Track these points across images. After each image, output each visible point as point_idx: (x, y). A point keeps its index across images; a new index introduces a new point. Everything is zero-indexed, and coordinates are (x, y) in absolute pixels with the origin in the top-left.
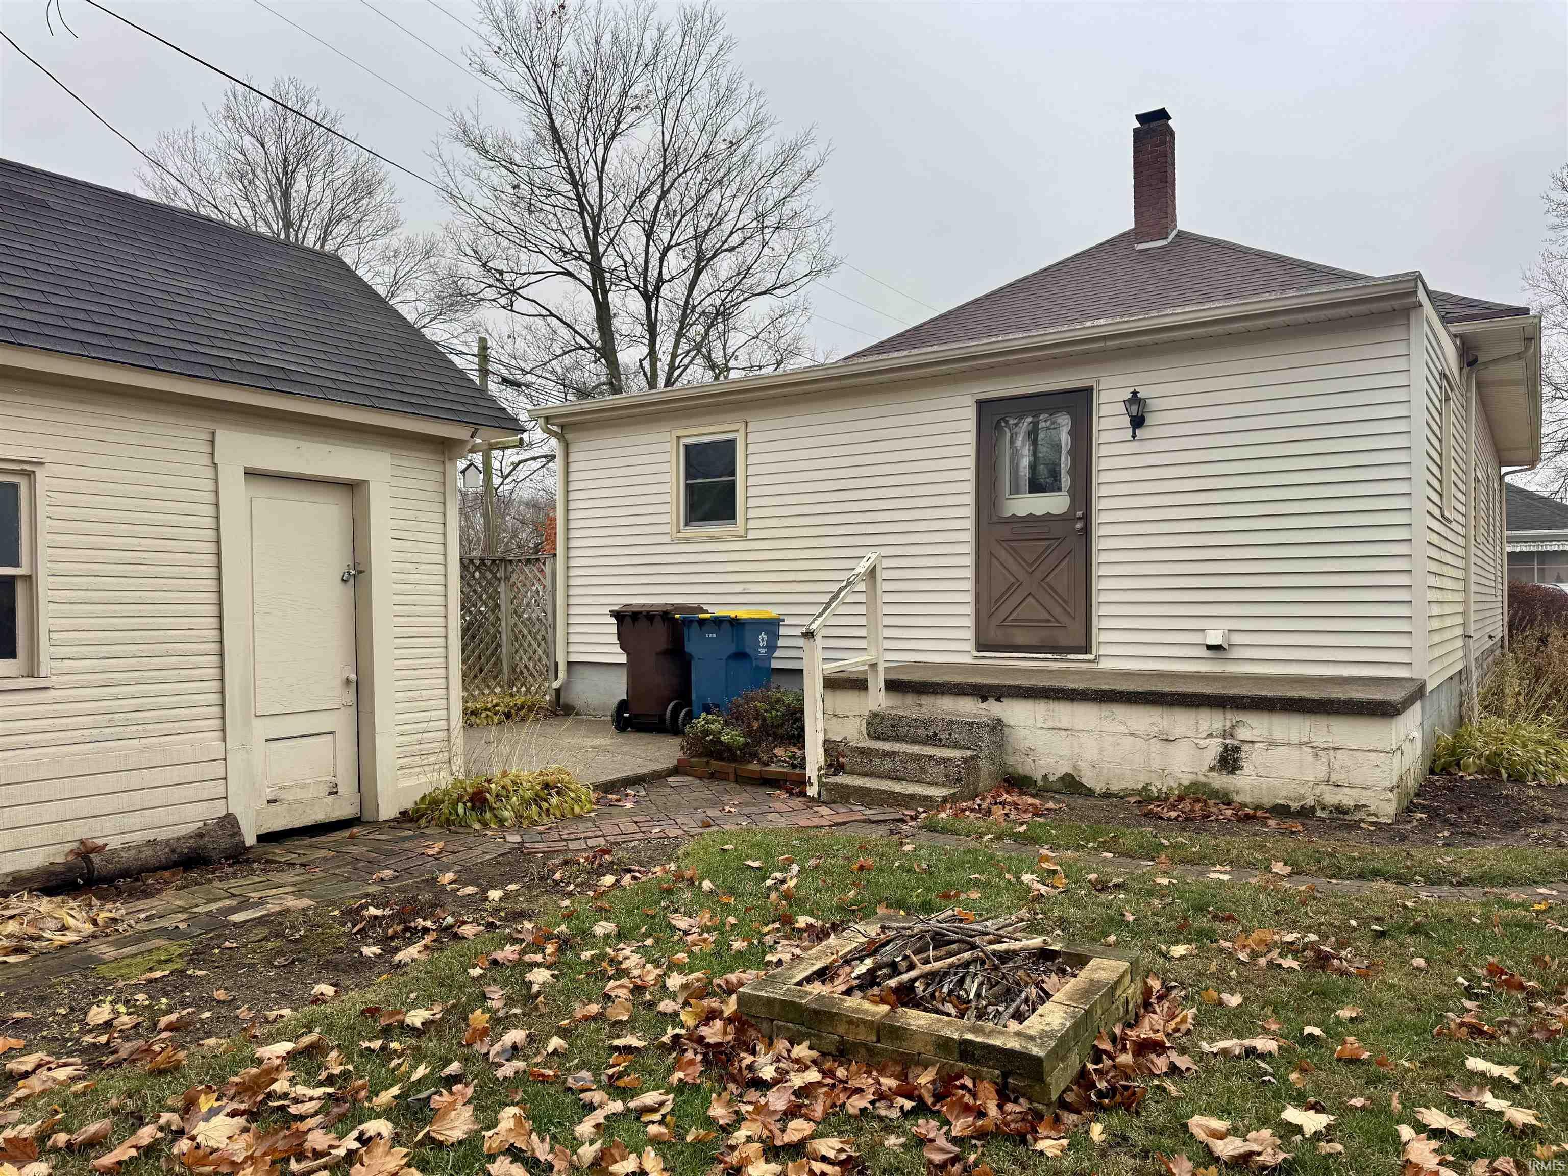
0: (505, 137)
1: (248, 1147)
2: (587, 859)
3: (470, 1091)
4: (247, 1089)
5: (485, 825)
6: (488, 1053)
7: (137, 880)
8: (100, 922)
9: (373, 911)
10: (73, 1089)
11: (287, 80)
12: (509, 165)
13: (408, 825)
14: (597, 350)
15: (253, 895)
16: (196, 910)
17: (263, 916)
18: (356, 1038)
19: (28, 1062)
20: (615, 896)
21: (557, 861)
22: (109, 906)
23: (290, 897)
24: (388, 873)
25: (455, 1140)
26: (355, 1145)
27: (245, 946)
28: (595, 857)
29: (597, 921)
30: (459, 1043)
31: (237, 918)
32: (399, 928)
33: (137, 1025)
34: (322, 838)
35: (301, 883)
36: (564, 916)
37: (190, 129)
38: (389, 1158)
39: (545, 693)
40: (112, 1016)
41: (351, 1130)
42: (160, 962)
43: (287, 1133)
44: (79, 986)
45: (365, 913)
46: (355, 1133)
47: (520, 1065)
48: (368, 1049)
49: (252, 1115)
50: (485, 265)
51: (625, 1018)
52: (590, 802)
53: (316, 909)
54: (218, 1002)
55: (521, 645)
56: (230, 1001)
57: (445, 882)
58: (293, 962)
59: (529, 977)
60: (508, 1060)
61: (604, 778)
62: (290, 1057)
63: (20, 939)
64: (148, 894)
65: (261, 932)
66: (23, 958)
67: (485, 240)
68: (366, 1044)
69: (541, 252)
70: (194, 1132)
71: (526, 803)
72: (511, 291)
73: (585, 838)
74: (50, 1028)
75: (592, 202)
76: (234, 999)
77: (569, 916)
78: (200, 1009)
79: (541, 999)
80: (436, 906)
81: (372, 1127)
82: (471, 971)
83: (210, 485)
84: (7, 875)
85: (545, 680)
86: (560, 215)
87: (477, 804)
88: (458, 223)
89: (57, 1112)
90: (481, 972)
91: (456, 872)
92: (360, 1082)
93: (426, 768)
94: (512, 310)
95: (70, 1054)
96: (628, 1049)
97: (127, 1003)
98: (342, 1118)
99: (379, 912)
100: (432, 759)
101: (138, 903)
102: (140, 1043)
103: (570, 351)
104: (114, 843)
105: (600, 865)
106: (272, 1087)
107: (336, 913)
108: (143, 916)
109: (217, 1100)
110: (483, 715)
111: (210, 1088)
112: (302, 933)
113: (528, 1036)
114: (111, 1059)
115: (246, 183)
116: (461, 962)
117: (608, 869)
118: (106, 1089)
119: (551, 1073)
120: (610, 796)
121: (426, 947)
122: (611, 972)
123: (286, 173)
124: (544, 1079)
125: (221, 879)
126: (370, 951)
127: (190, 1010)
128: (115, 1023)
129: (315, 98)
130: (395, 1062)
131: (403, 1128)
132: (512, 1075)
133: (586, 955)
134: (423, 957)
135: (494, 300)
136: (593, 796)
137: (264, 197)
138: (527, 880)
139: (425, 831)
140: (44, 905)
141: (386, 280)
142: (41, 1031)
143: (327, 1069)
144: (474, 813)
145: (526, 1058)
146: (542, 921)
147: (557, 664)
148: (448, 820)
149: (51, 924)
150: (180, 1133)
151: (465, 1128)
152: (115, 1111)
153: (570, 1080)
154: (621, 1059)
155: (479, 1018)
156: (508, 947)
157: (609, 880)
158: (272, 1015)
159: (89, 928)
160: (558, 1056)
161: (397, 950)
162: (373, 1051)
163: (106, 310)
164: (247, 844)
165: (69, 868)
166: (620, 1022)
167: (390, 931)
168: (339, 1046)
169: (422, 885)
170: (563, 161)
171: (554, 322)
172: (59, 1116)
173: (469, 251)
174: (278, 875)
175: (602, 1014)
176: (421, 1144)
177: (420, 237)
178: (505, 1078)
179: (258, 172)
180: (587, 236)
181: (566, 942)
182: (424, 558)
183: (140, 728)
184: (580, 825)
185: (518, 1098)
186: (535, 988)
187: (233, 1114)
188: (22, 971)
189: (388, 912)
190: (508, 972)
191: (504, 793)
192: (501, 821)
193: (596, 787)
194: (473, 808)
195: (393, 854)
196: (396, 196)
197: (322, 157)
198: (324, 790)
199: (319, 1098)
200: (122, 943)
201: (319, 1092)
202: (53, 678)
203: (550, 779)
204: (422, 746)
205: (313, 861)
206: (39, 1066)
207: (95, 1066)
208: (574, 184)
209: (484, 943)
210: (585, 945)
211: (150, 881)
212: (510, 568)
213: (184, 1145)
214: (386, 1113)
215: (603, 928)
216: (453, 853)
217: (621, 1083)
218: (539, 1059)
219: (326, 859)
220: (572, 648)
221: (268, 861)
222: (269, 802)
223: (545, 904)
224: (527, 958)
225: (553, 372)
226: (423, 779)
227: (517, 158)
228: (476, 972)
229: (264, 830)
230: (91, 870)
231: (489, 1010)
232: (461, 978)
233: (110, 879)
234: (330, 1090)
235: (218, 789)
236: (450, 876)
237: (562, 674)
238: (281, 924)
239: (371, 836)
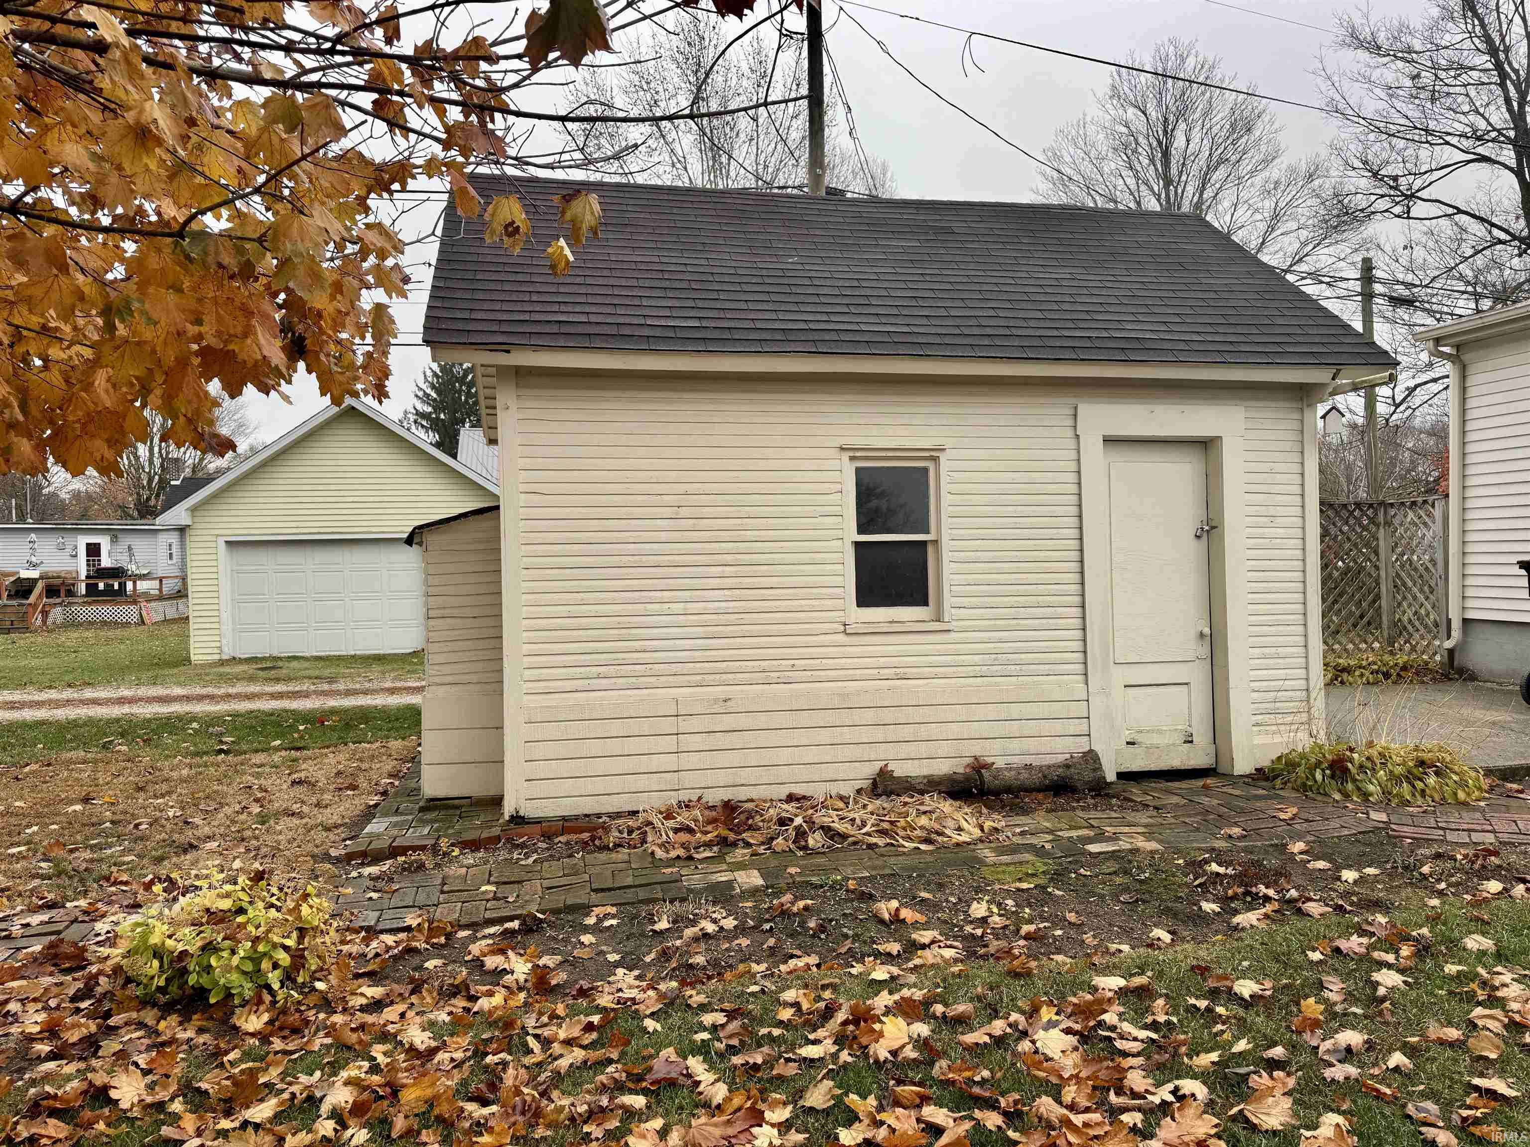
0: (1401, 25)
1: (1075, 1066)
2: (1466, 856)
3: (1291, 1082)
4: (1083, 1012)
5: (1347, 796)
6: (1317, 1048)
7: (1017, 797)
8: (986, 829)
9: (1214, 867)
10: (952, 969)
11: (1166, 42)
12: (1407, 54)
13: (1264, 784)
14: (1522, 240)
15: (1108, 829)
16: (1059, 833)
17: (1114, 851)
18: (1184, 992)
19: (925, 937)
20: (1499, 908)
21: (1427, 852)
22: (995, 816)
23: (1141, 838)
24: (1236, 831)
25: (1269, 1128)
26: (1170, 1098)
27: (1097, 876)
28: (1476, 856)
29: (1471, 933)
30: (1288, 1027)
31: (1094, 848)
32: (1240, 890)
33: (1005, 927)
34: (1177, 784)
35: (1152, 825)
36: (1428, 917)
37: (1081, 116)
38: (1199, 1122)
39: (1435, 654)
40: (987, 914)
41: (1169, 1081)
42: (1027, 875)
43: (1111, 1064)
44: (967, 881)
45: (1207, 868)
46: (1170, 1086)
47: (1353, 1071)
48: (1194, 1006)
49: (1084, 1038)
50: (1375, 175)
51: (1493, 1056)
52: (1480, 789)
53: (1163, 854)
54: (1070, 923)
55: (1404, 598)
56: (1080, 925)
57: (1296, 850)
58: (1137, 901)
59: (1376, 976)
60: (1339, 1061)
61: (1501, 763)
62: (1122, 993)
63: (930, 832)
64: (1025, 811)
65: (1111, 866)
66: (930, 848)
67: (1377, 147)
68: (1192, 1001)
69: (1447, 143)
70: (1035, 1037)
71: (1396, 779)
72: (1407, 197)
73: (1469, 830)
74: (944, 912)
75: (1516, 66)
76: (1082, 924)
77: (1434, 919)
78: (1055, 926)
79: (1387, 1004)
80: (1281, 874)
81: (1189, 1086)
82: (1310, 953)
83: (1073, 455)
84: (925, 777)
85: (1435, 638)
86: (1473, 93)
87: (1338, 772)
88: (1343, 136)
89: (938, 986)
90: (1322, 957)
91: (1308, 843)
92: (1182, 1037)
93: (1282, 728)
94: (1409, 218)
95: (955, 938)
96: (1492, 1094)
97: (999, 905)
98: (1160, 1067)
99: (1221, 870)
100: (1289, 719)
101: (1016, 818)
102: (1003, 944)
103: (1484, 249)
104: (1000, 763)
105: (1483, 867)
106: (1103, 1017)
107: (1181, 861)
108: (1018, 830)
109: (1057, 1014)
110: (1357, 673)
111: (1052, 1001)
112: (1147, 875)
113: (1366, 1042)
114: (982, 951)
115: (1129, 152)
116: (1300, 941)
117: (1495, 873)
118: (976, 976)
119: (1388, 1091)
120: (1509, 785)
121: (1266, 916)
122: (1481, 995)
123: (1165, 132)
124: (1379, 1096)
125: (1083, 809)
126: (1209, 907)
127: (1046, 924)
128: (990, 920)
129: (1193, 52)
130: (1219, 1027)
131: (1219, 1096)
132: (1341, 1079)
133: (1451, 969)
134: (1262, 925)
135: (1386, 211)
136: (1485, 783)
137: (1146, 162)
138: (1389, 866)
139: (1281, 793)
140: (947, 806)
141: (1266, 215)
142: (938, 912)
143: (1153, 1014)
144: (1333, 782)
145: (1361, 1065)
146: (1399, 917)
147: (1449, 621)
148: (1304, 785)
149: (951, 823)
150: (1024, 1034)
151: (1282, 1119)
152: (979, 998)
153: (1410, 1106)
154: (1480, 1103)
155: (1311, 1006)
156: (1355, 937)
157: (1494, 886)
158: (1113, 947)
159: (977, 833)
160: (1400, 1073)
161: (1236, 912)
162: (1198, 1009)
163: (992, 313)
164: (1108, 780)
165: (967, 778)
166: (1486, 1058)
167: (1230, 892)
168: (1167, 995)
169: (1271, 849)
170: (1478, 28)
171: (1463, 219)
172: (939, 990)
173: (1357, 164)
174: (1133, 814)
175: (1464, 1043)
176: (1234, 1119)
177: (1303, 162)
178: (1333, 1080)
179: (1141, 139)
180: (1510, 109)
181: (1426, 948)
182: (1281, 511)
183: (1018, 667)
184: (1464, 814)
185: (1344, 1107)
186: (1381, 991)
187: (1068, 1031)
188: (929, 859)
189: (1230, 871)
190: (1352, 965)
191: (1369, 765)
192: (1366, 795)
193: (1489, 772)
194: (1333, 777)
195: (1242, 812)
196: (1276, 126)
197: (1201, 106)
198: (1179, 739)
199: (1142, 1041)
200: (1001, 850)
201: (1144, 1034)
202: (954, 623)
203: (1426, 756)
204: (1278, 705)
205: (1165, 806)
206: (933, 942)
207: (971, 954)
208: (1493, 51)
209: (1328, 926)
210: (1453, 956)
211: (1027, 800)
212: (1392, 512)
213: (1025, 1046)
214: (1203, 1076)
215: (1474, 942)
216: (1307, 821)
217: (1477, 1130)
218: (1376, 1071)
219: (1177, 805)
220: (1469, 603)
221: (1126, 799)
222: (1128, 743)
223: (1408, 898)
224: (1376, 955)
225: (1461, 277)
226: (1277, 739)
227: (1417, 46)
228: (1316, 956)
229: (1123, 769)
230: (982, 783)
231: (1326, 1001)
232: (1298, 958)
233: (997, 793)
234: (1154, 1036)
235: (1083, 728)
236: (1300, 846)
237: (1456, 633)
238: (1130, 862)
239: (1225, 789)
